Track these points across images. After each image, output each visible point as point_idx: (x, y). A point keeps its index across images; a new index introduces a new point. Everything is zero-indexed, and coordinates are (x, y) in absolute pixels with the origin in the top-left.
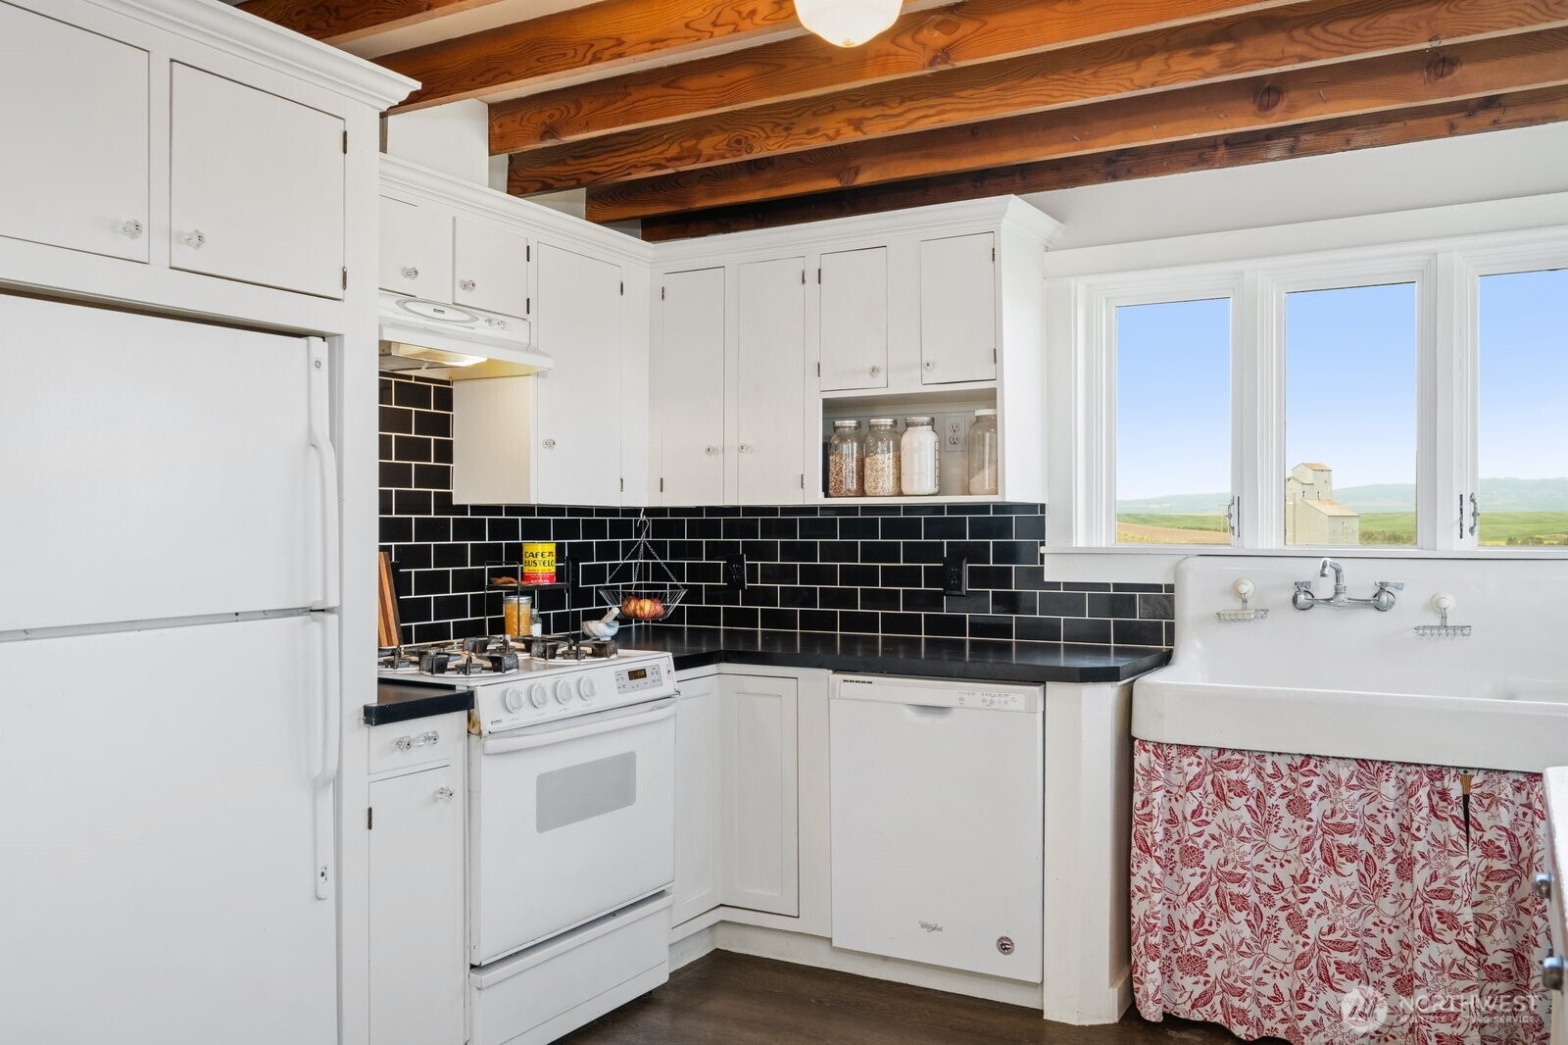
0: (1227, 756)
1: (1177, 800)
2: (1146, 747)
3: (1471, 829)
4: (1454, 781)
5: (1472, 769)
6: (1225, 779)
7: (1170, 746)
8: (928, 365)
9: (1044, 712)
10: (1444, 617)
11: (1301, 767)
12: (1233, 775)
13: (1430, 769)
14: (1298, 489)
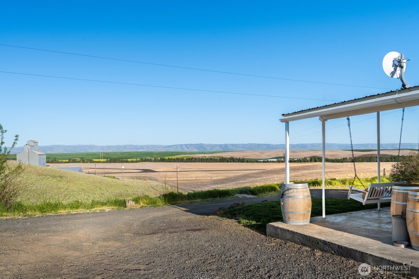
14: (29, 147)
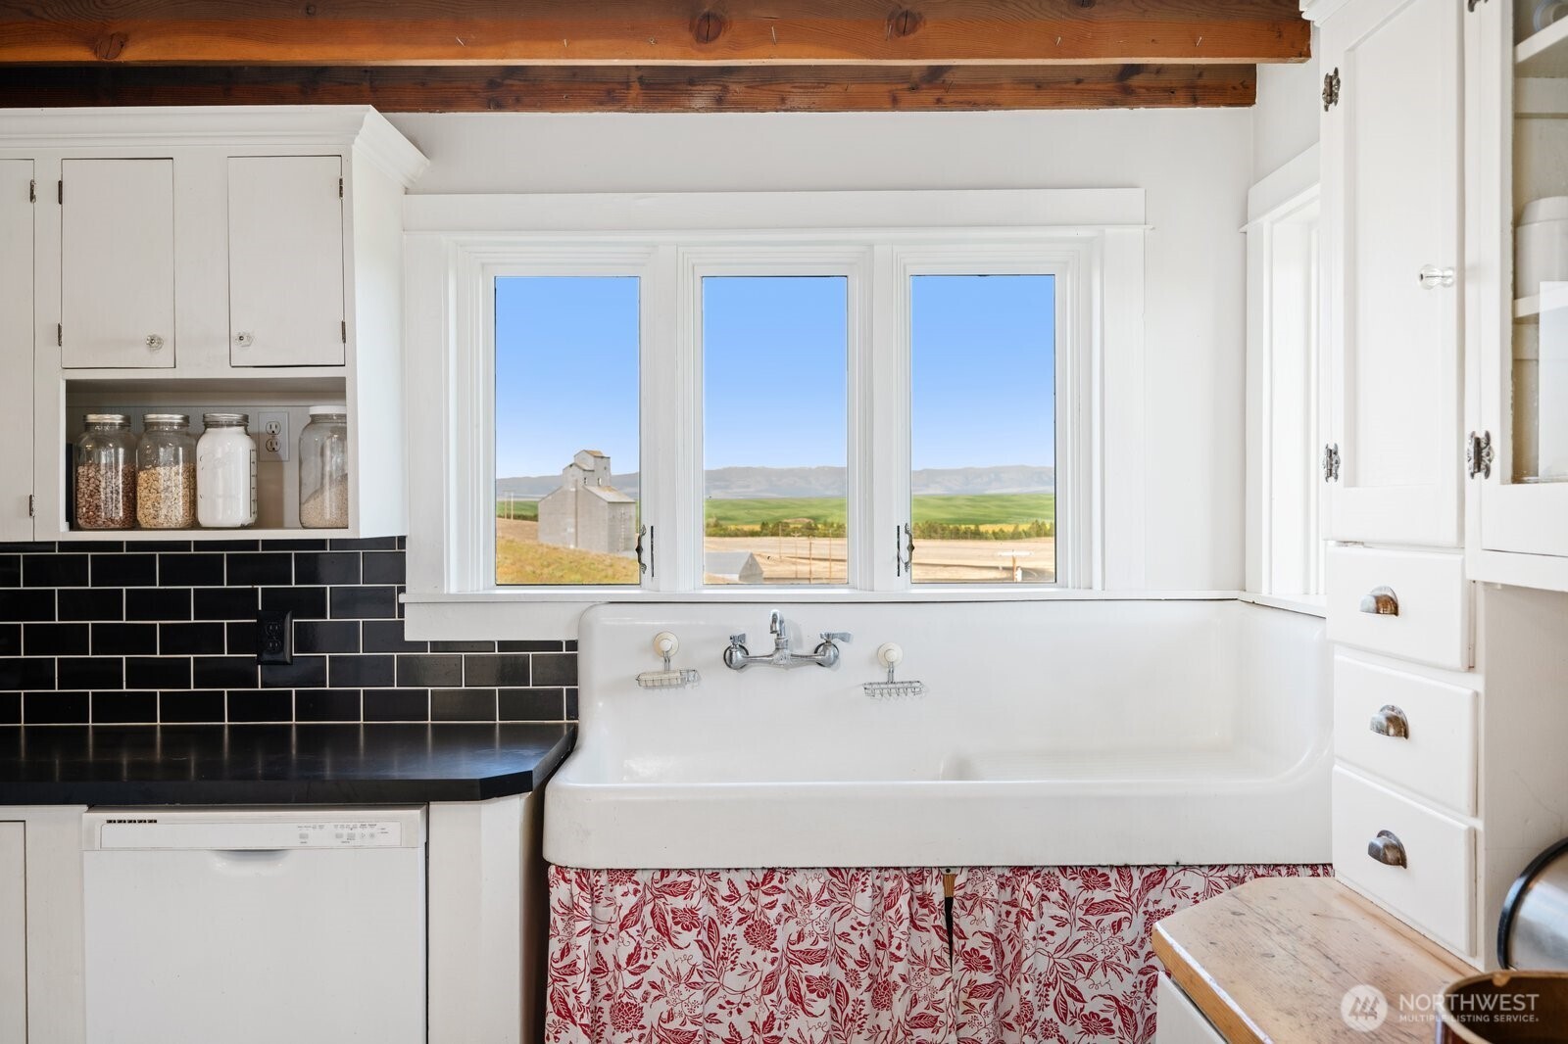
0: (673, 877)
1: (606, 941)
2: (566, 875)
3: (955, 939)
4: (937, 883)
5: (955, 867)
6: (669, 908)
7: (598, 872)
8: (241, 338)
9: (427, 844)
10: (891, 672)
11: (763, 883)
12: (679, 903)
13: (910, 871)
14: (580, 475)
